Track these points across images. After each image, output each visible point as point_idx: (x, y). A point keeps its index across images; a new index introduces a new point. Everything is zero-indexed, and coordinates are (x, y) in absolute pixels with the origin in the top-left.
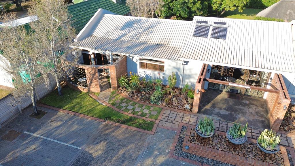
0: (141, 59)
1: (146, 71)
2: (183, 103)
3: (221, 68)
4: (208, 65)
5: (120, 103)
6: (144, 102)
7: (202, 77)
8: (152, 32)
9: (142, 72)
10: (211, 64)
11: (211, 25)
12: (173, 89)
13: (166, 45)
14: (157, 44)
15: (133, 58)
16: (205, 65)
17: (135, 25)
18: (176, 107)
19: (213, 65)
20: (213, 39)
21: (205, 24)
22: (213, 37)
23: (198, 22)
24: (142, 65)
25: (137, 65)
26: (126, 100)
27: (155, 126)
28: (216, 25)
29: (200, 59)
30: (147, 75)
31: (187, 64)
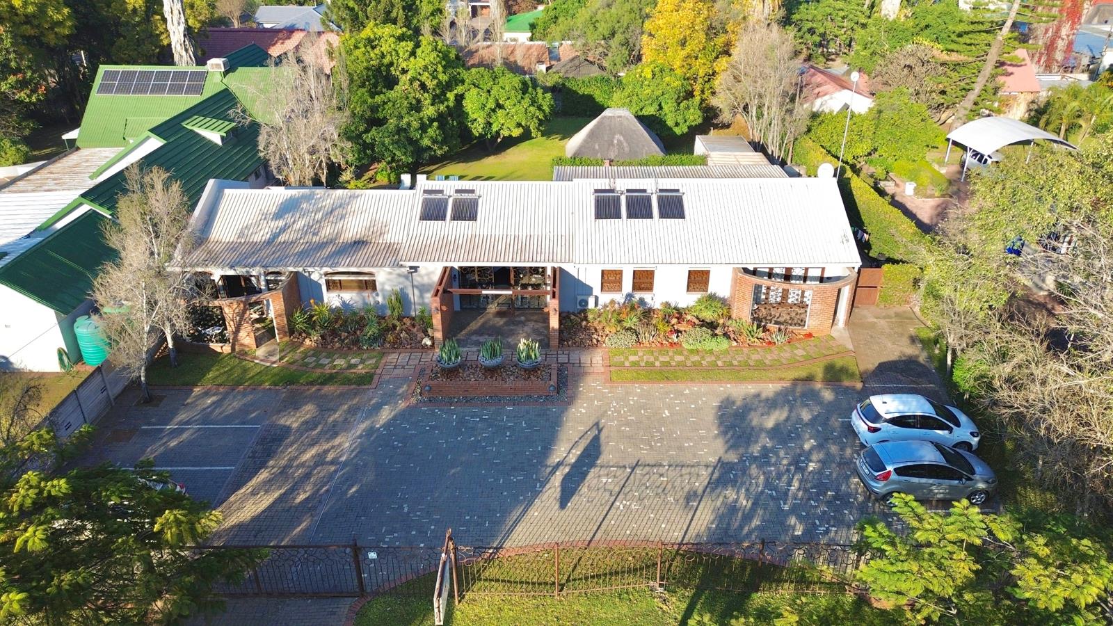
0: (326, 274)
1: (341, 295)
2: (418, 339)
3: (474, 271)
4: (452, 268)
5: (303, 359)
6: (349, 348)
7: (441, 289)
8: (343, 217)
9: (333, 299)
10: (456, 265)
11: (450, 196)
12: (400, 319)
13: (373, 241)
14: (355, 242)
15: (310, 275)
16: (446, 268)
17: (305, 206)
18: (409, 346)
19: (461, 268)
20: (456, 222)
21: (440, 196)
22: (454, 218)
23: (425, 192)
24: (331, 285)
25: (320, 285)
26: (312, 352)
27: (376, 377)
28: (459, 196)
29: (436, 260)
30: (344, 303)
31: (416, 271)
